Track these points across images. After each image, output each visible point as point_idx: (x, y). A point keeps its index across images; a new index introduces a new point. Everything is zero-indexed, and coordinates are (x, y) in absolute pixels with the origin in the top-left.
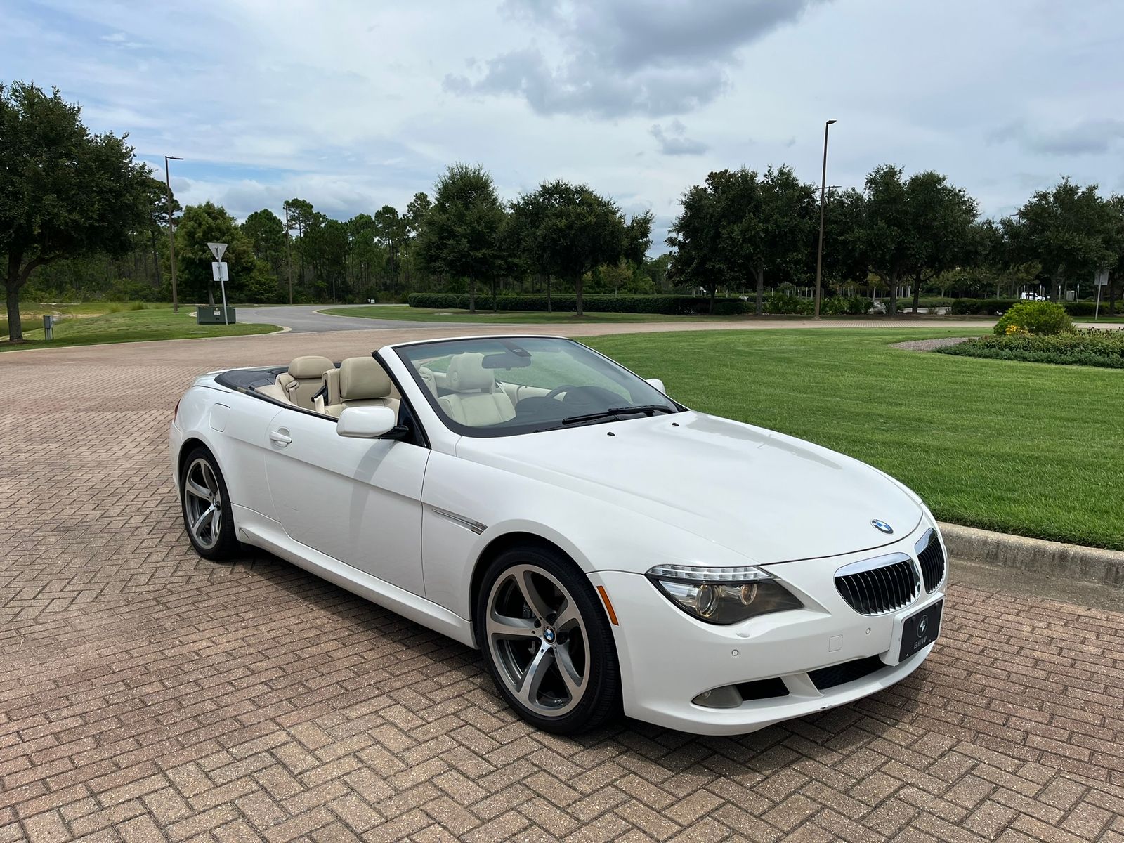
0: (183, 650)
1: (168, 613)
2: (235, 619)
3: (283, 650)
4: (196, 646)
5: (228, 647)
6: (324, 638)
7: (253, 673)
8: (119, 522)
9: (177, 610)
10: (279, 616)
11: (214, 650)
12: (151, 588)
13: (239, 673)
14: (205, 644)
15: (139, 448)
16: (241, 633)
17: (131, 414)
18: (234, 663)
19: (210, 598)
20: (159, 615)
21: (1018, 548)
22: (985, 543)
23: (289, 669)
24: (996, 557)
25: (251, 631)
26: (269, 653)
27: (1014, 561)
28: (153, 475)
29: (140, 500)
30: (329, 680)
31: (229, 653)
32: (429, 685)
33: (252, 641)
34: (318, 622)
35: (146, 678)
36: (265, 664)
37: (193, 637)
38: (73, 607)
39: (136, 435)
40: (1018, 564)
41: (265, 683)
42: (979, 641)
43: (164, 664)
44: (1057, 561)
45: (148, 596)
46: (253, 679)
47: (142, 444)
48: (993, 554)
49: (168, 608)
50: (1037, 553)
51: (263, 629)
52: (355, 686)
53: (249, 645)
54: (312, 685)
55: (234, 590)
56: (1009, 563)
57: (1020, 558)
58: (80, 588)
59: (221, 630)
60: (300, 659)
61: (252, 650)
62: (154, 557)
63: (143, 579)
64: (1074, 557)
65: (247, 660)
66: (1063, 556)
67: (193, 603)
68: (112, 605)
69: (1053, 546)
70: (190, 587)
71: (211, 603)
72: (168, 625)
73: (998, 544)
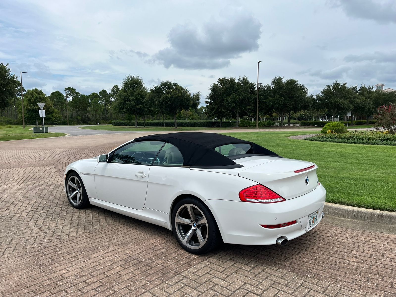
0: (56, 274)
1: (45, 257)
2: (75, 258)
3: (99, 272)
4: (61, 273)
5: (75, 272)
6: (115, 266)
7: (89, 285)
8: (17, 216)
9: (49, 256)
10: (93, 256)
11: (69, 274)
12: (36, 246)
13: (83, 285)
14: (64, 271)
15: (19, 184)
16: (79, 266)
17: (14, 169)
18: (79, 280)
19: (62, 249)
20: (42, 258)
21: (365, 213)
22: (353, 211)
23: (103, 281)
24: (358, 216)
25: (83, 264)
26: (93, 274)
27: (364, 218)
28: (27, 195)
29: (24, 206)
30: (122, 286)
31: (76, 275)
32: (164, 285)
33: (84, 269)
34: (110, 258)
35: (43, 289)
36: (92, 280)
37: (59, 268)
38: (4, 256)
39: (17, 178)
40: (366, 219)
41: (95, 289)
42: (368, 252)
43: (49, 282)
44: (380, 217)
45: (35, 250)
46: (89, 288)
47: (20, 182)
48: (356, 216)
49: (45, 255)
50: (373, 214)
51: (88, 262)
52: (134, 288)
53: (83, 271)
54: (116, 289)
55: (71, 245)
56: (363, 219)
57: (366, 217)
58: (6, 247)
59: (70, 264)
60: (107, 276)
61: (85, 273)
62: (34, 232)
63: (32, 242)
64: (386, 216)
65: (85, 278)
66: (382, 216)
67: (55, 252)
68: (21, 254)
69: (378, 212)
70: (52, 244)
71: (62, 251)
72: (46, 263)
73: (358, 212)
